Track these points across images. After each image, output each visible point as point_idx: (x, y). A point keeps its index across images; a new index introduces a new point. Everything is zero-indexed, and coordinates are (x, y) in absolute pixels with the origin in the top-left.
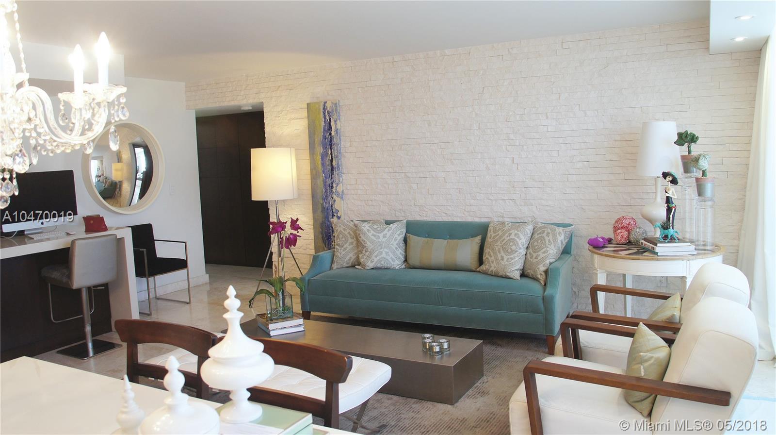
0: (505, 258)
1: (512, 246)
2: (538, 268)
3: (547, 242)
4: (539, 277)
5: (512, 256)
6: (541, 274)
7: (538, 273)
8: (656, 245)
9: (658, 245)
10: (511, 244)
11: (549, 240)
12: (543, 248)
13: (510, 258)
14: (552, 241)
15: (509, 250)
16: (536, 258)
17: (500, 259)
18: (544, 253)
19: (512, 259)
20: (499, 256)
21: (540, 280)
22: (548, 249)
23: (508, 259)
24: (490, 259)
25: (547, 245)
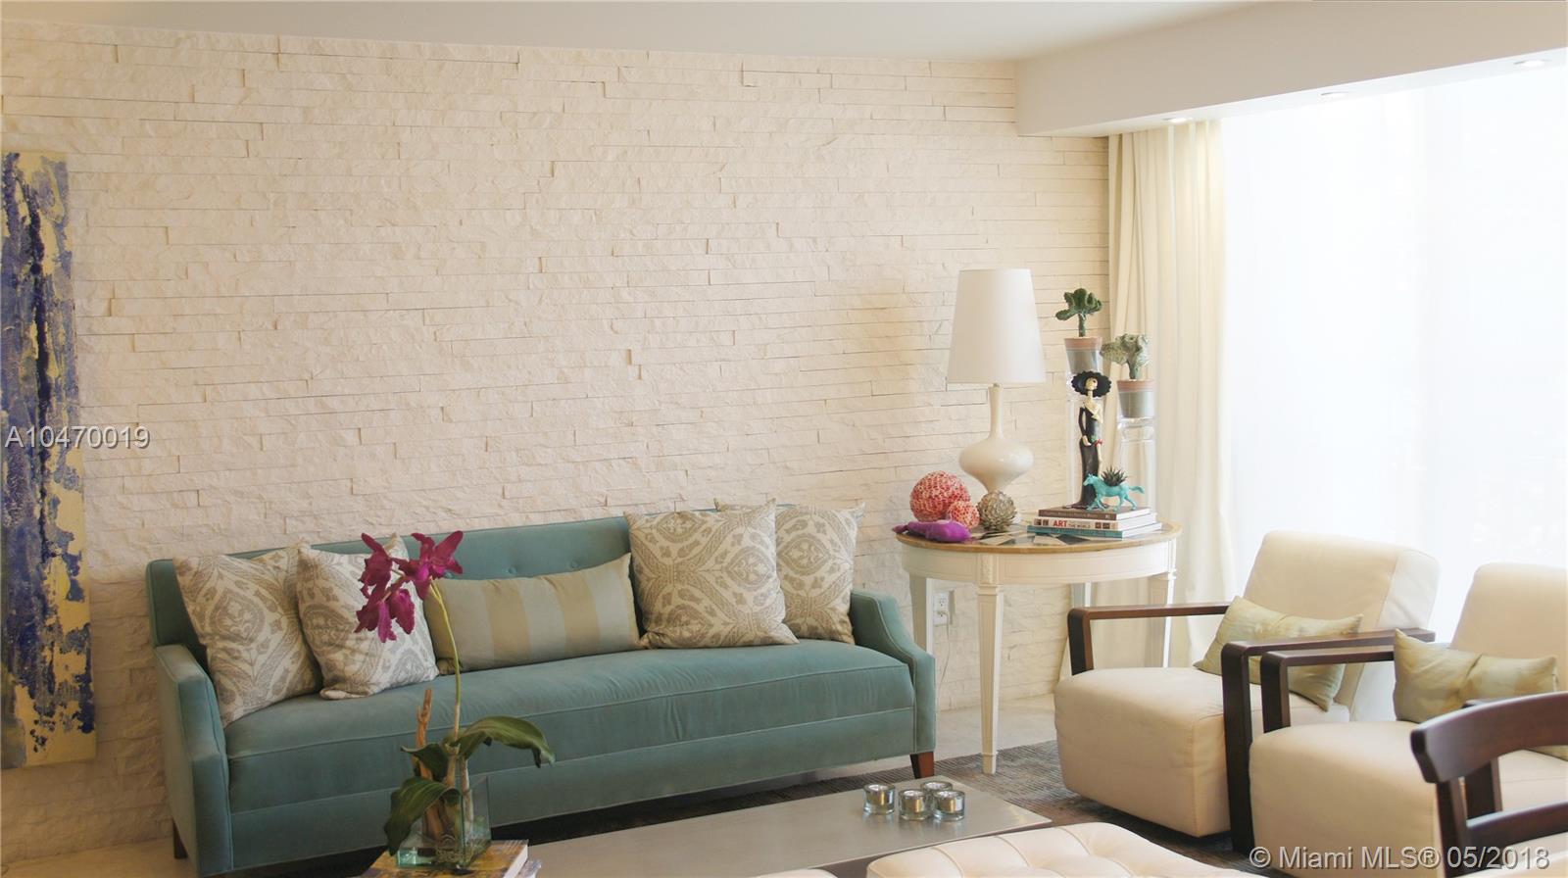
0: (749, 597)
1: (755, 565)
2: (833, 609)
3: (828, 546)
4: (839, 628)
5: (763, 590)
6: (842, 622)
7: (836, 619)
8: (1113, 517)
9: (1118, 516)
10: (751, 560)
11: (832, 541)
12: (826, 561)
13: (762, 595)
14: (839, 543)
15: (752, 577)
16: (816, 584)
17: (733, 601)
18: (832, 570)
19: (765, 596)
20: (727, 595)
21: (840, 634)
22: (838, 561)
23: (756, 598)
24: (700, 608)
25: (832, 552)
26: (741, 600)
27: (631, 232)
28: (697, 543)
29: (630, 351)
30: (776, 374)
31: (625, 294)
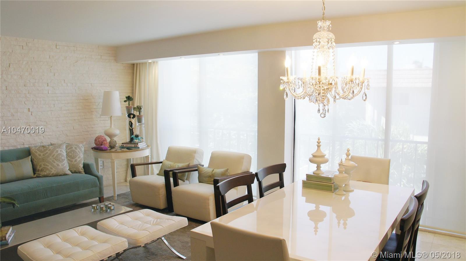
0: (60, 165)
1: (61, 157)
2: (80, 166)
3: (78, 152)
4: (81, 170)
5: (64, 163)
6: (82, 169)
7: (80, 168)
9: (139, 144)
10: (60, 156)
11: (79, 151)
12: (77, 156)
13: (63, 164)
14: (80, 152)
15: (61, 160)
16: (76, 161)
17: (56, 166)
18: (79, 158)
19: (64, 164)
20: (55, 164)
21: (81, 171)
22: (80, 156)
23: (62, 165)
24: (49, 168)
25: (79, 154)
26: (58, 165)
27: (29, 81)
28: (47, 153)
29: (29, 109)
30: (64, 114)
31: (28, 95)
